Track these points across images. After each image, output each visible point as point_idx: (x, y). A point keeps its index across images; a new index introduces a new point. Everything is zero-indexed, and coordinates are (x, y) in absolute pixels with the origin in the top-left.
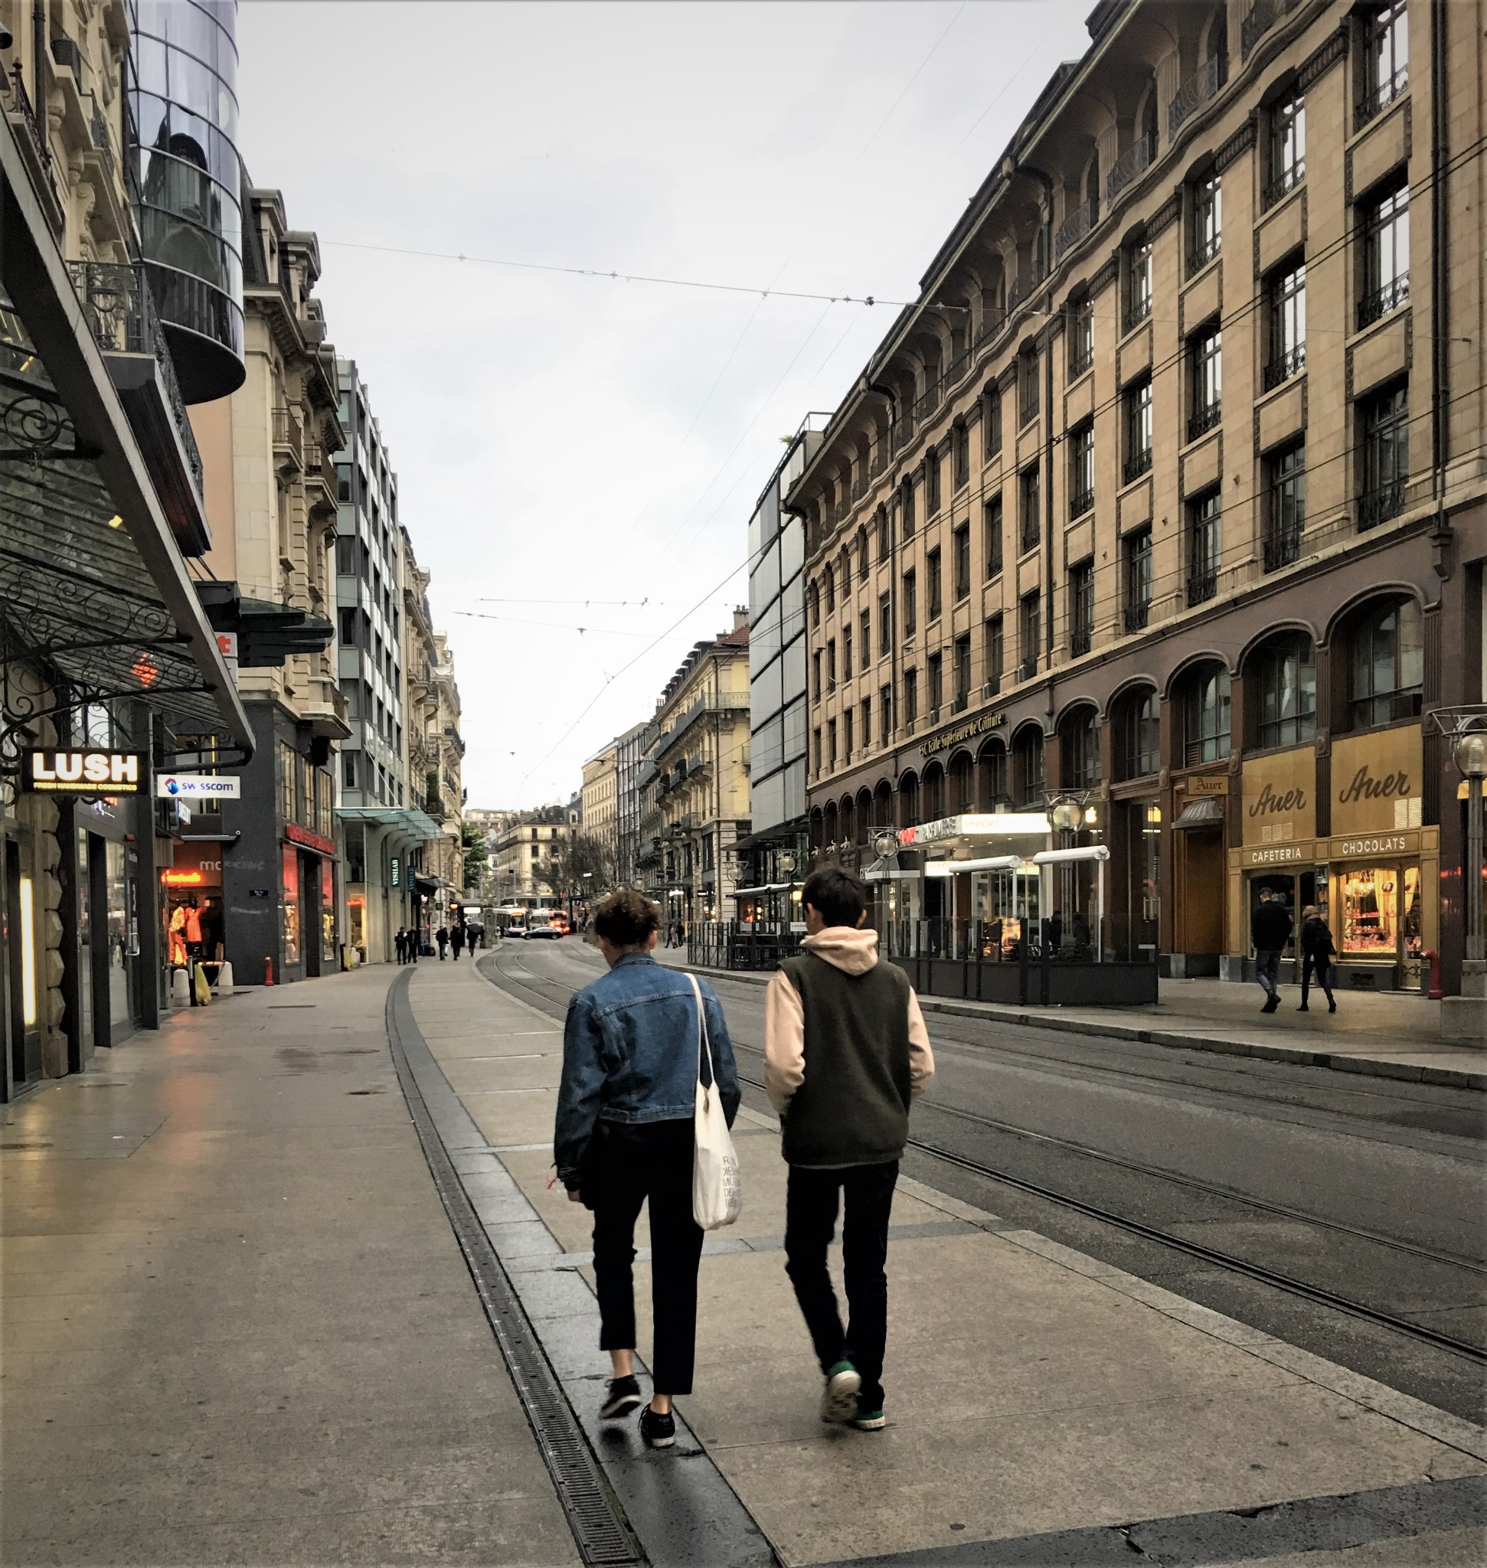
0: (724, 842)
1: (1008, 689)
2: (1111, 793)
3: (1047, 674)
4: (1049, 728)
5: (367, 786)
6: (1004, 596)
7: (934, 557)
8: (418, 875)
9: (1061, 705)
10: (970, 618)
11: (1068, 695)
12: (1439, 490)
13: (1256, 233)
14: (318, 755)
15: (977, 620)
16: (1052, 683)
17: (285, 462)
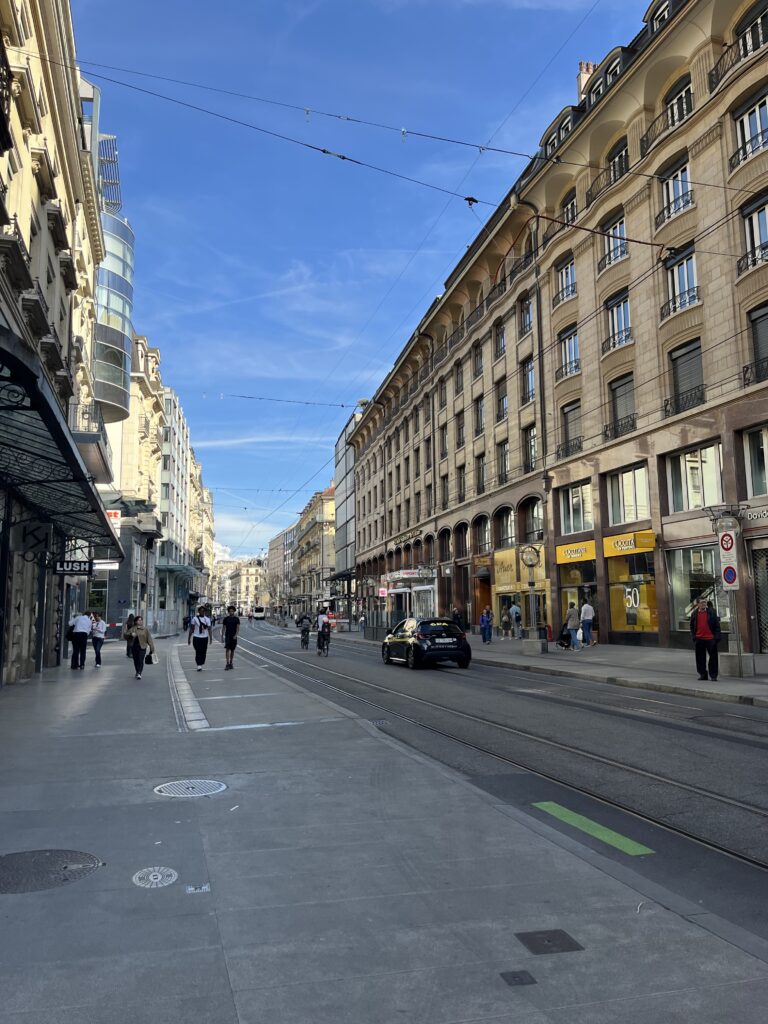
0: (325, 577)
1: (422, 521)
2: (456, 563)
3: (435, 516)
4: (436, 535)
5: (169, 556)
6: (421, 486)
7: (398, 467)
8: (191, 592)
9: (439, 528)
10: (410, 493)
11: (441, 524)
12: (544, 464)
13: (493, 368)
14: (150, 545)
15: (412, 493)
16: (436, 520)
17: (143, 434)
